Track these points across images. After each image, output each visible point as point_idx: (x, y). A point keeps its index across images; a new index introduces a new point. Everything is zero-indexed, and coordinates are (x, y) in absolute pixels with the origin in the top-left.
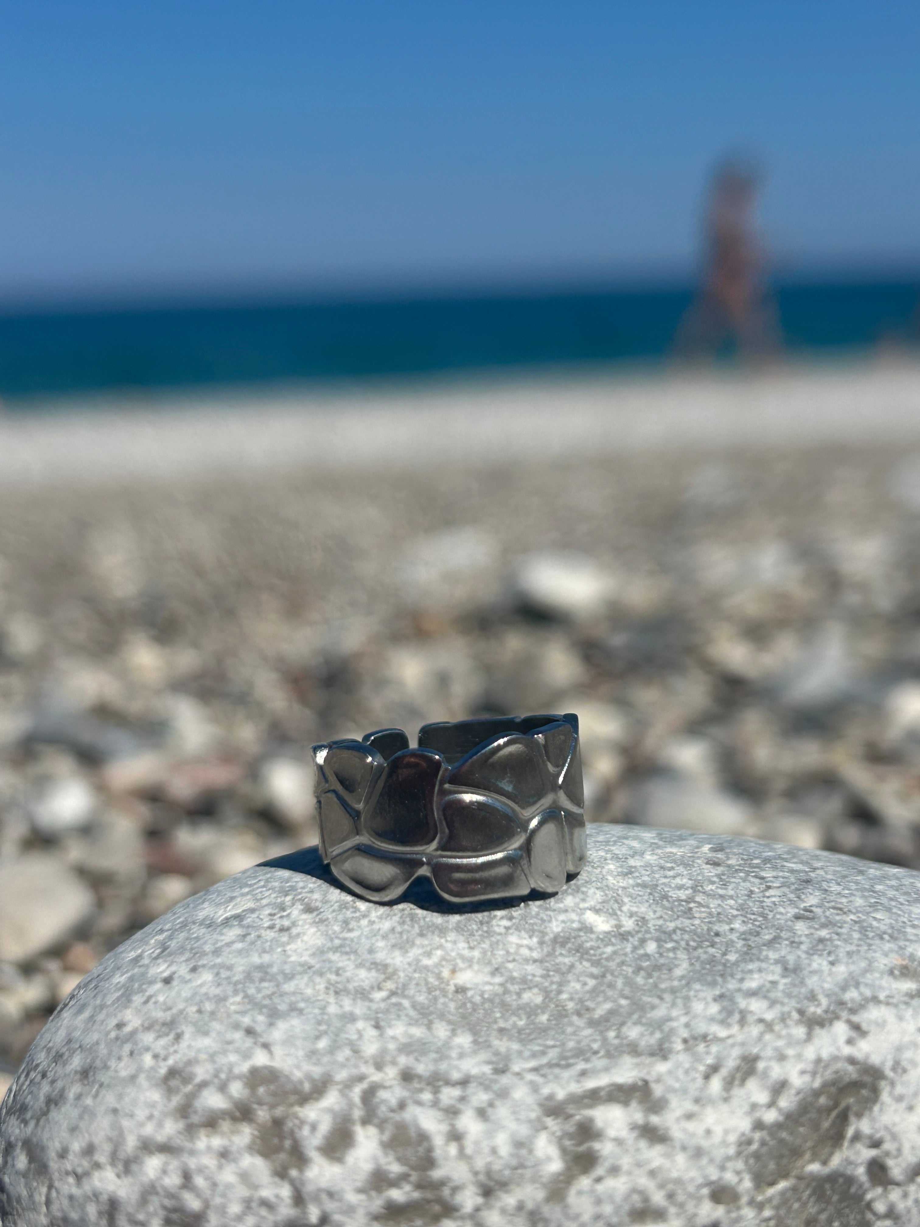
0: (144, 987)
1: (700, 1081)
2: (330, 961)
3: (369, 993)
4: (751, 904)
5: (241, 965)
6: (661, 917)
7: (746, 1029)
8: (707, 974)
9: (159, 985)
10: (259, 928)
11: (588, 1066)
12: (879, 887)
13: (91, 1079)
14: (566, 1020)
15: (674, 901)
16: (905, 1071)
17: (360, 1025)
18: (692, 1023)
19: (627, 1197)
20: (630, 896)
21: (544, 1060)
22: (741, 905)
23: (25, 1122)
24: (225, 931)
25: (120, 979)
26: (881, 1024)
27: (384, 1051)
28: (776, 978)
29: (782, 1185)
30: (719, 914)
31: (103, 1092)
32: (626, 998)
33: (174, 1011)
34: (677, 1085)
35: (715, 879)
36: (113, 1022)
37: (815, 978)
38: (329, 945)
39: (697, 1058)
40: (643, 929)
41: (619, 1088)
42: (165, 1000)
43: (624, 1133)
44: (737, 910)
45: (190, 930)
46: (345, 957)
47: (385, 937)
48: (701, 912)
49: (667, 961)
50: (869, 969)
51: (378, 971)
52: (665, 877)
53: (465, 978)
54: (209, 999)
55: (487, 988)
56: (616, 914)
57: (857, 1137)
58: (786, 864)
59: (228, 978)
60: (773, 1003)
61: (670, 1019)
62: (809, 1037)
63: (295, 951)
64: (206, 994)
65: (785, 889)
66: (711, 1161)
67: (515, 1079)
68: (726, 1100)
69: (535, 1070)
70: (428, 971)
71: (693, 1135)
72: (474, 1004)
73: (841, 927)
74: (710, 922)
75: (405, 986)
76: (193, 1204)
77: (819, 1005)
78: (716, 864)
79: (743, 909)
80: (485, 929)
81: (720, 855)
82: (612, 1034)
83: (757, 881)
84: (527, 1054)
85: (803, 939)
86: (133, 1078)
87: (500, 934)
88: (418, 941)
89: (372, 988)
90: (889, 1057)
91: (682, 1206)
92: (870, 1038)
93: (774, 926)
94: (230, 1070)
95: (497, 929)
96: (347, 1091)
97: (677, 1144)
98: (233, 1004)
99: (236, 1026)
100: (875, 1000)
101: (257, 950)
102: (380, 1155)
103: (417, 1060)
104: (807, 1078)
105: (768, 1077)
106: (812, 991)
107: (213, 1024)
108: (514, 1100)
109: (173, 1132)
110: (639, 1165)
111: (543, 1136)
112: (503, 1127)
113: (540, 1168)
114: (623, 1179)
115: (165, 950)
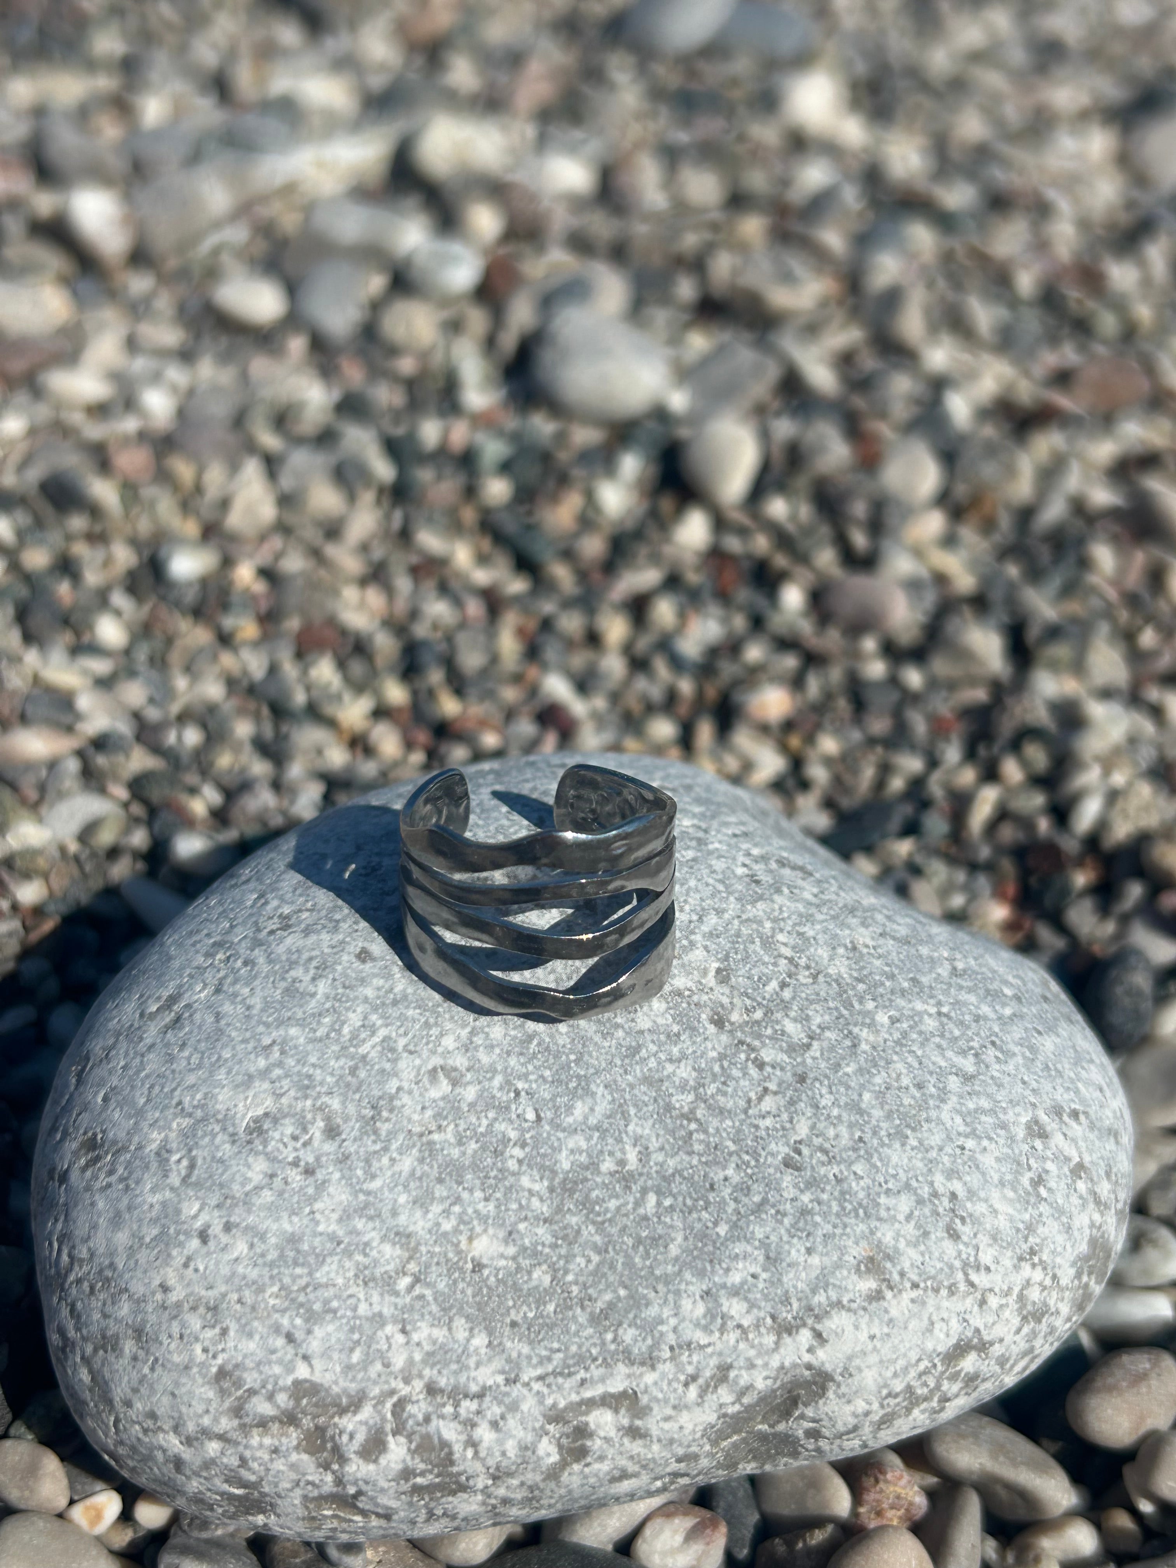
0: (181, 1236)
1: (680, 1390)
2: (357, 1232)
3: (395, 1280)
5: (273, 1234)
6: (663, 1148)
7: (725, 1335)
8: (698, 1257)
9: (196, 1242)
10: (283, 1163)
11: (588, 1374)
13: (145, 1344)
14: (571, 1313)
15: (677, 1116)
17: (389, 1329)
18: (680, 1328)
19: (608, 1472)
20: (635, 1103)
21: (550, 1368)
22: (738, 1131)
24: (250, 1157)
26: (839, 1332)
27: (410, 1362)
28: (759, 1270)
29: (735, 1438)
30: (716, 1146)
31: (159, 1368)
32: (626, 1287)
33: (216, 1292)
34: (660, 1396)
36: (156, 1277)
37: (792, 1274)
38: (354, 1202)
39: (680, 1368)
40: (645, 1170)
41: (612, 1396)
42: (205, 1271)
43: (613, 1433)
45: (213, 1134)
46: (370, 1225)
47: (405, 1187)
48: (700, 1141)
49: (664, 1231)
50: (839, 1264)
51: (402, 1246)
52: (671, 1060)
53: (481, 1247)
54: (247, 1285)
55: (502, 1263)
56: (622, 1140)
57: (801, 1417)
59: (263, 1254)
60: (751, 1305)
61: (662, 1322)
62: (777, 1345)
63: (323, 1213)
64: (244, 1275)
65: (780, 1098)
66: (681, 1444)
67: (525, 1391)
68: (699, 1404)
69: (541, 1378)
70: (448, 1241)
71: (668, 1431)
73: (823, 1189)
74: (707, 1163)
75: (426, 1268)
76: (250, 1476)
77: (791, 1309)
79: (738, 1141)
82: (609, 1337)
83: (756, 1073)
84: (535, 1361)
85: (788, 1206)
86: (187, 1368)
87: (513, 1173)
88: (438, 1191)
89: (397, 1273)
90: (841, 1365)
91: (653, 1469)
92: (828, 1347)
93: (764, 1177)
94: (276, 1383)
96: (381, 1406)
97: (655, 1439)
98: (271, 1296)
99: (277, 1329)
100: (839, 1304)
102: (408, 1458)
103: (439, 1372)
104: (769, 1382)
105: (737, 1383)
106: (787, 1292)
107: (256, 1324)
108: (522, 1412)
109: (228, 1427)
110: (621, 1453)
111: (545, 1440)
112: (514, 1437)
113: (541, 1462)
114: (607, 1462)
115: (192, 1165)
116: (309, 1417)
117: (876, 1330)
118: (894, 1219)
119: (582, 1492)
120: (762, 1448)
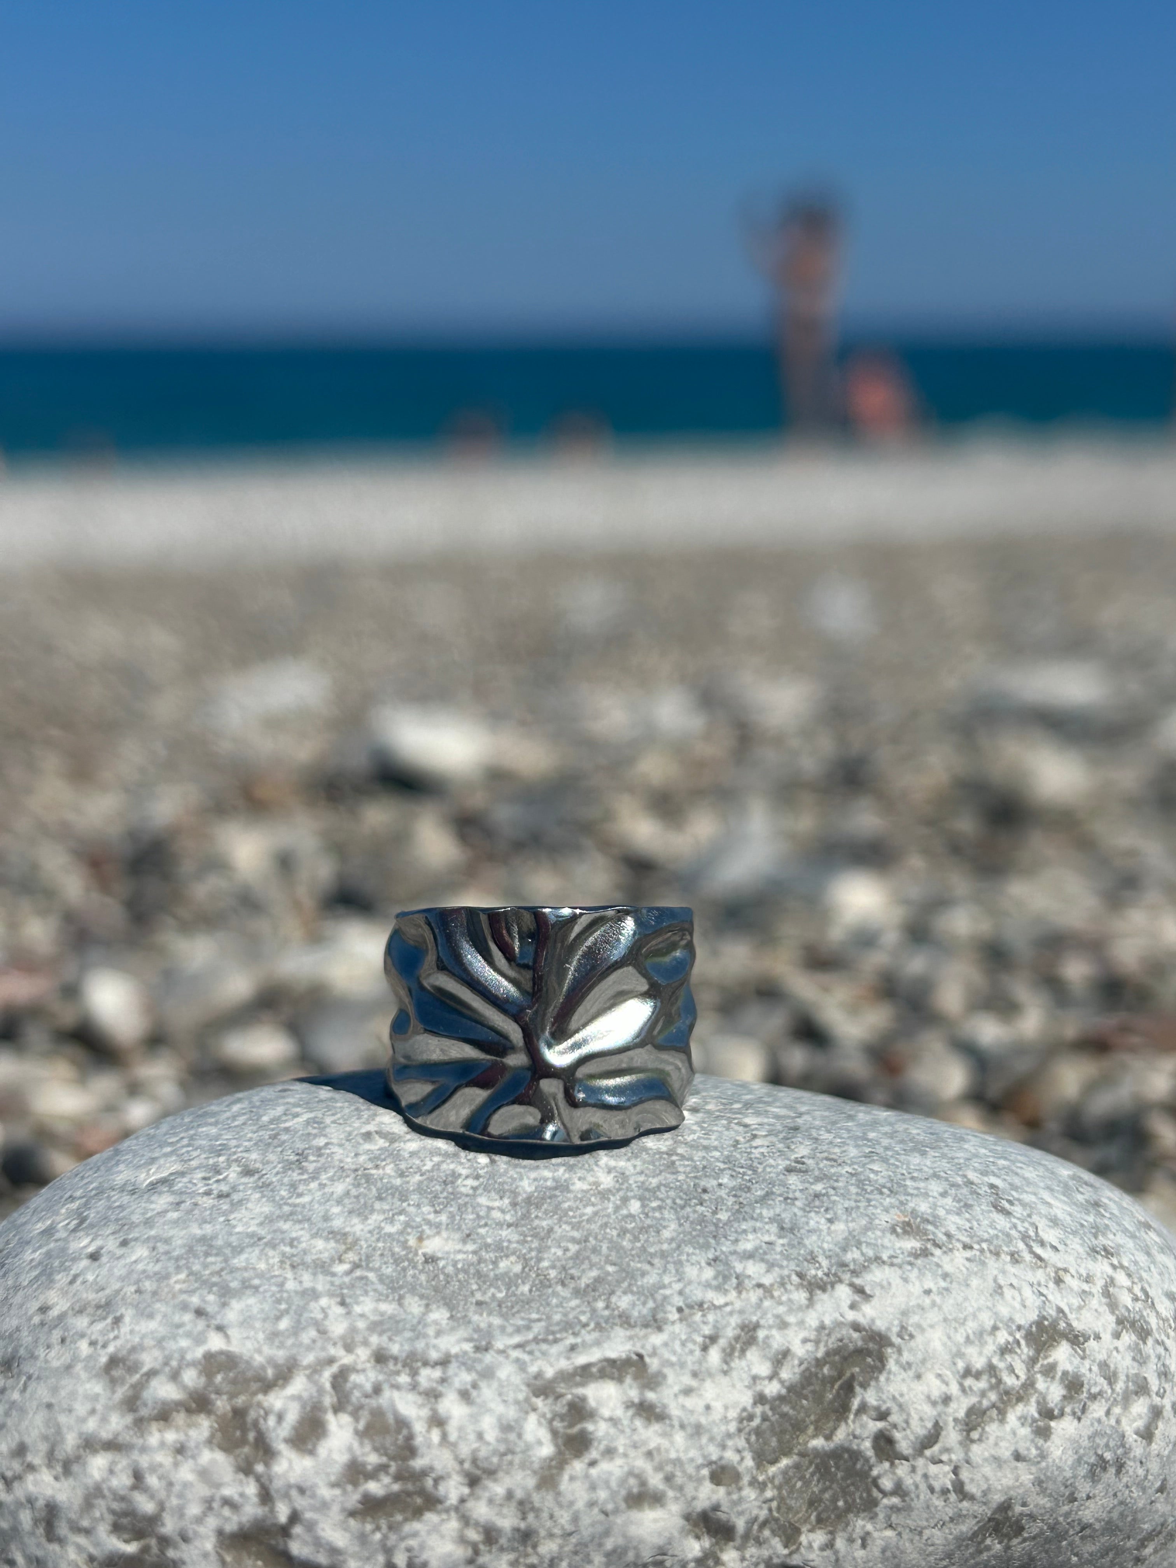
0: (67, 1264)
1: (698, 1353)
2: (283, 1232)
3: (330, 1266)
4: (738, 1156)
5: (179, 1238)
6: (642, 1173)
7: (744, 1295)
8: (698, 1236)
9: (85, 1263)
10: (193, 1194)
11: (579, 1340)
12: (872, 1135)
13: (15, 1371)
14: (550, 1290)
15: (655, 1154)
16: (912, 1336)
17: (324, 1302)
18: (687, 1290)
19: (623, 1482)
21: (530, 1336)
22: (728, 1157)
24: (153, 1198)
25: (31, 1255)
26: (885, 1287)
27: (353, 1330)
28: (773, 1238)
29: (785, 1462)
30: (704, 1167)
31: (32, 1385)
32: (613, 1264)
33: (108, 1292)
34: (674, 1359)
35: (695, 1128)
36: (34, 1306)
37: (814, 1238)
38: (278, 1212)
39: (694, 1328)
40: (624, 1187)
41: (612, 1362)
42: (95, 1279)
43: (619, 1412)
44: (724, 1162)
45: (109, 1197)
46: (298, 1227)
47: (339, 1202)
48: (685, 1166)
49: (654, 1222)
50: (869, 1228)
51: (337, 1241)
53: (434, 1245)
54: (148, 1277)
55: (460, 1257)
57: (863, 1408)
58: (769, 1108)
59: (167, 1253)
60: (771, 1266)
61: (664, 1287)
62: (811, 1302)
63: (240, 1220)
64: (144, 1271)
65: (773, 1139)
66: (712, 1439)
67: (501, 1358)
68: (725, 1373)
69: (520, 1346)
70: (393, 1240)
71: (692, 1412)
72: (447, 1276)
73: (837, 1181)
74: (696, 1177)
75: (368, 1257)
76: (146, 1505)
77: (821, 1267)
78: (694, 1110)
79: (730, 1162)
80: (450, 1190)
82: (600, 1305)
83: (741, 1129)
84: (510, 1329)
85: (798, 1194)
86: (68, 1368)
87: (467, 1195)
88: (377, 1205)
89: (332, 1260)
90: (896, 1322)
91: (681, 1488)
92: (875, 1302)
93: (764, 1180)
94: (182, 1358)
96: (317, 1377)
97: (676, 1423)
98: (177, 1282)
99: (184, 1307)
100: (878, 1259)
101: (197, 1220)
102: (356, 1445)
103: (390, 1339)
104: (810, 1346)
105: (769, 1346)
106: (812, 1252)
107: (158, 1305)
108: (499, 1379)
109: (120, 1428)
110: (635, 1446)
111: (533, 1418)
112: (489, 1410)
113: (530, 1453)
114: (619, 1461)
115: (83, 1221)
116: (225, 1397)
117: (929, 1284)
118: (926, 1195)
119: (593, 1525)
120: (827, 1496)
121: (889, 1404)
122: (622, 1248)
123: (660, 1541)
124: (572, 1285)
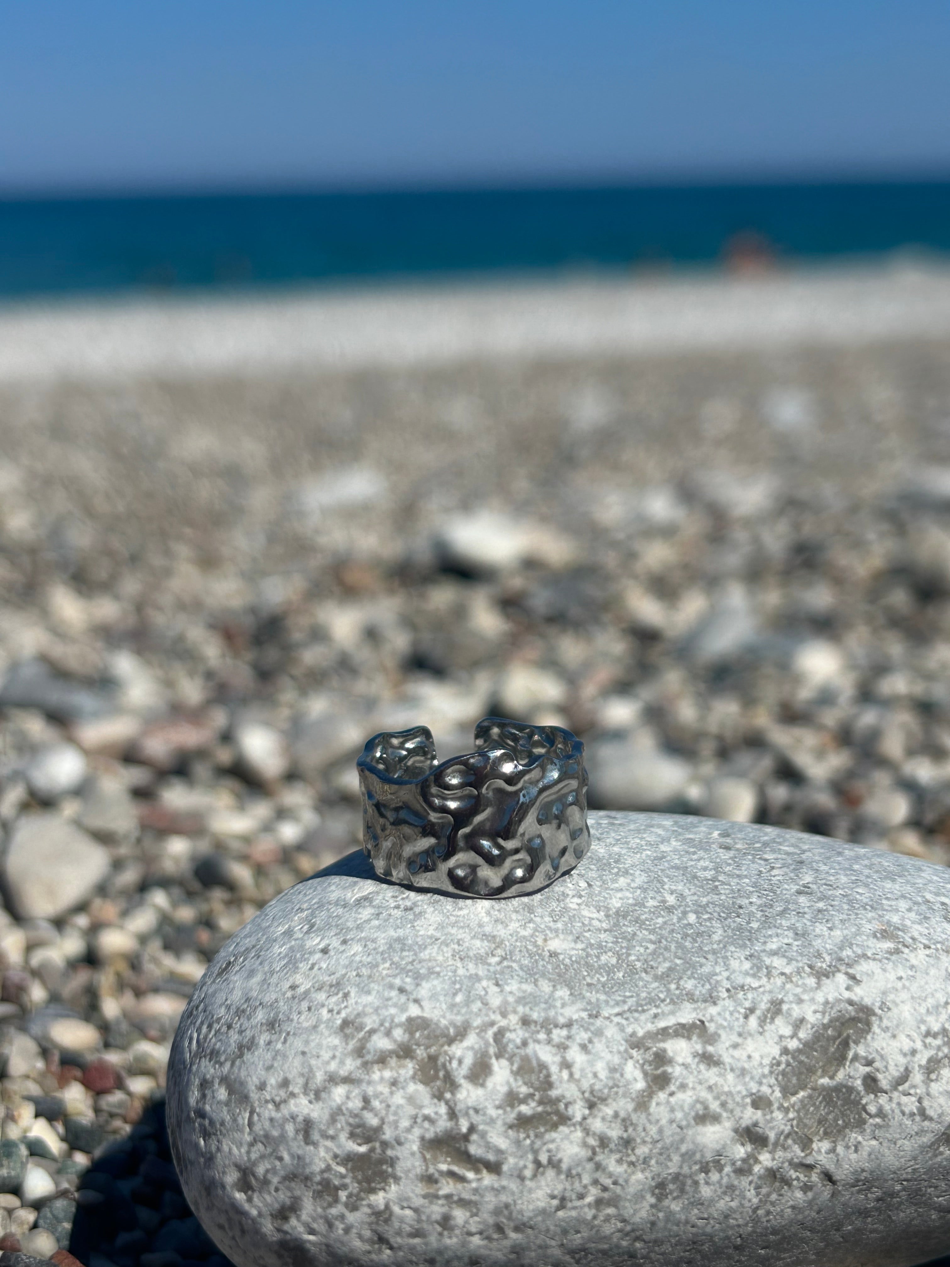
0: (306, 956)
1: (742, 1020)
2: (452, 935)
3: (486, 958)
4: (762, 882)
5: (382, 939)
6: (695, 894)
7: (772, 980)
8: (738, 939)
9: (318, 956)
10: (387, 908)
11: (659, 1011)
12: (856, 867)
13: (277, 1029)
14: (637, 976)
15: (703, 880)
17: (484, 983)
18: (732, 977)
19: (692, 1107)
20: (668, 877)
21: (626, 1007)
22: (754, 883)
23: (221, 1064)
24: (360, 910)
25: (277, 950)
26: (871, 975)
27: (505, 1003)
28: (790, 941)
29: (802, 1094)
30: (739, 890)
31: (290, 1039)
32: (680, 958)
33: (338, 975)
34: (725, 1024)
35: (730, 861)
36: (286, 985)
37: (819, 941)
39: (738, 1003)
40: (683, 904)
41: (683, 1026)
42: (327, 967)
43: (689, 1060)
44: (752, 887)
45: (328, 910)
46: (461, 931)
48: (725, 889)
49: (706, 929)
50: (858, 934)
51: (489, 941)
52: (692, 860)
53: (555, 945)
54: (364, 966)
55: (573, 952)
56: (660, 892)
57: (856, 1058)
58: (781, 847)
59: (375, 949)
60: (790, 960)
61: (716, 974)
62: (819, 985)
63: (422, 926)
64: (361, 962)
65: (785, 869)
66: (752, 1078)
67: (607, 1023)
68: (761, 1033)
69: (620, 1014)
70: (527, 940)
71: (738, 1060)
72: (565, 965)
73: (833, 900)
74: (733, 897)
75: (512, 953)
76: (372, 1120)
77: (825, 961)
78: (728, 848)
79: (757, 887)
80: (562, 906)
81: (729, 840)
82: (673, 986)
83: (762, 862)
84: (612, 1002)
85: (806, 910)
86: (315, 1027)
87: (574, 910)
88: (514, 917)
89: (487, 954)
90: (878, 999)
91: (732, 1111)
92: (863, 984)
93: (782, 900)
94: (392, 1021)
95: (571, 905)
96: (483, 1034)
97: (728, 1067)
98: (383, 969)
99: (391, 987)
100: (865, 956)
101: (391, 926)
102: (512, 1080)
103: (531, 1009)
104: (819, 1016)
105: (790, 1015)
106: (818, 951)
107: (372, 985)
108: (607, 1037)
109: (352, 1068)
110: (700, 1083)
111: (630, 1063)
112: (601, 1058)
113: (630, 1087)
114: (690, 1093)
115: (312, 926)
116: (422, 1048)
117: (901, 973)
118: (897, 910)
119: (672, 1135)
120: (830, 1117)
121: (874, 1055)
122: (685, 947)
123: (718, 1147)
124: (653, 973)
